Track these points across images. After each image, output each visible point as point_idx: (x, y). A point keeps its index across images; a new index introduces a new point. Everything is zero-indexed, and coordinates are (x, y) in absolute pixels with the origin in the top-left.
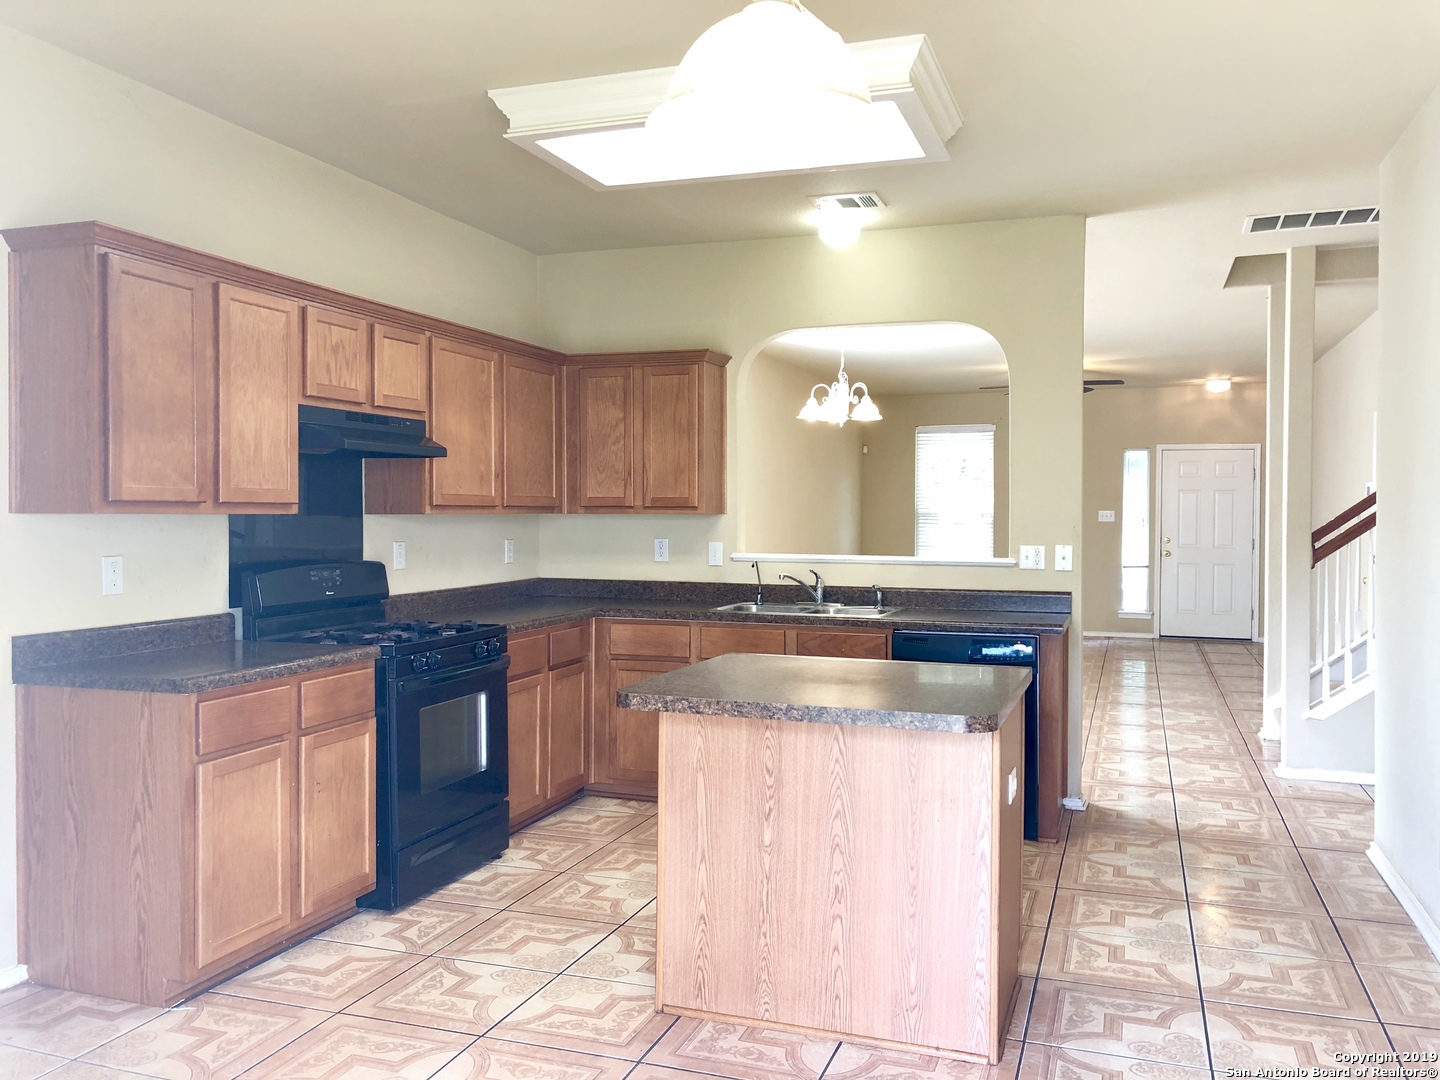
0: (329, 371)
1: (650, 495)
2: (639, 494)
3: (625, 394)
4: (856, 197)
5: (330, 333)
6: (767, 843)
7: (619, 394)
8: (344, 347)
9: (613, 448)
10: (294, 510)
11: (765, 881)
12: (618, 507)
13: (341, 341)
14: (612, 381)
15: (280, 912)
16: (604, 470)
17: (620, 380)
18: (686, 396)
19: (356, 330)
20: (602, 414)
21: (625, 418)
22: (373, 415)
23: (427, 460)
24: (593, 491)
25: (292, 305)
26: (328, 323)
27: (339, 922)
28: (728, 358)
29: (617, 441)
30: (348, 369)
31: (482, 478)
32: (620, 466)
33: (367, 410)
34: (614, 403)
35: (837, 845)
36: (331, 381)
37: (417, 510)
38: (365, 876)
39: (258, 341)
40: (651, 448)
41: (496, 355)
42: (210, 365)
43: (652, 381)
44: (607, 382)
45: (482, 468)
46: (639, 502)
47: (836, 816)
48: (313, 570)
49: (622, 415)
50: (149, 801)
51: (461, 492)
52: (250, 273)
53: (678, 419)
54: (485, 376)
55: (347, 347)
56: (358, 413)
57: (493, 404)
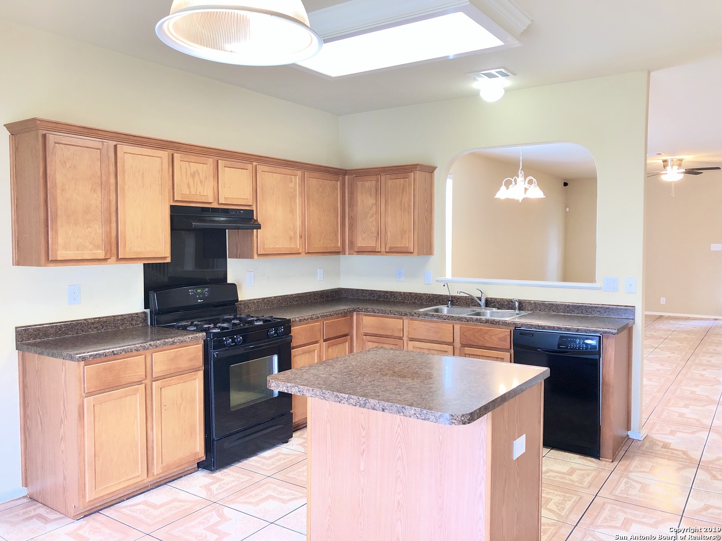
0: (189, 188)
1: (388, 246)
2: (383, 245)
3: (376, 190)
4: (493, 72)
5: (190, 166)
6: (362, 470)
7: (373, 190)
8: (199, 173)
9: (371, 220)
10: (169, 260)
11: (361, 492)
12: (373, 252)
13: (197, 170)
14: (370, 183)
15: (140, 472)
16: (366, 232)
17: (374, 182)
18: (407, 190)
19: (207, 164)
20: (365, 201)
21: (376, 203)
22: (219, 209)
23: (255, 230)
24: (360, 243)
25: (165, 154)
26: (189, 162)
27: (185, 476)
28: (435, 168)
29: (372, 216)
30: (202, 185)
31: (291, 238)
32: (374, 229)
33: (215, 205)
34: (371, 195)
35: (399, 477)
36: (190, 192)
37: (251, 257)
38: (197, 454)
39: (143, 174)
40: (389, 219)
41: (299, 173)
42: (113, 188)
43: (390, 183)
44: (367, 184)
45: (292, 233)
46: (383, 249)
47: (398, 459)
48: (190, 289)
49: (375, 202)
50: (66, 415)
51: (277, 246)
52: (135, 138)
53: (403, 203)
54: (293, 184)
55: (201, 174)
56: (209, 208)
57: (298, 198)
